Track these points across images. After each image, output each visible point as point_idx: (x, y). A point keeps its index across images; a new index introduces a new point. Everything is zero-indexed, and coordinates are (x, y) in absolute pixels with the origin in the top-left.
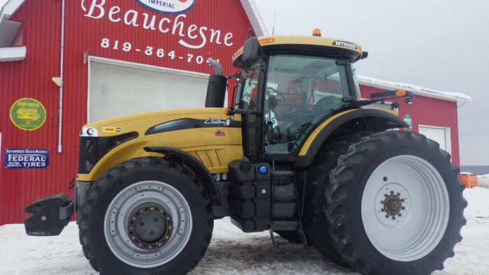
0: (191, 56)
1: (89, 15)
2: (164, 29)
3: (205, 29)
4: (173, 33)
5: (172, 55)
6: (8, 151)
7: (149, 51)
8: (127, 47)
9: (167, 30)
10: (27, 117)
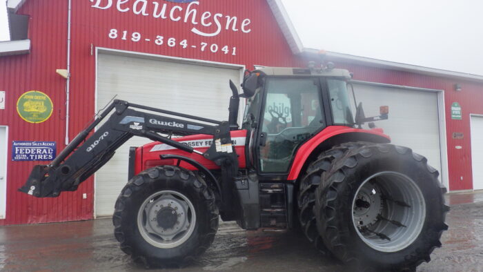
0: (204, 45)
1: (97, 6)
2: (175, 17)
3: (220, 15)
4: (185, 21)
5: (184, 44)
6: (15, 144)
7: (159, 40)
8: (136, 37)
9: (179, 18)
10: (33, 110)
